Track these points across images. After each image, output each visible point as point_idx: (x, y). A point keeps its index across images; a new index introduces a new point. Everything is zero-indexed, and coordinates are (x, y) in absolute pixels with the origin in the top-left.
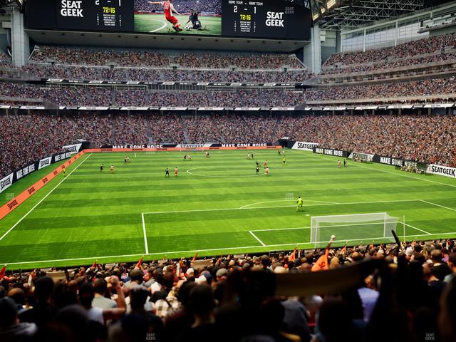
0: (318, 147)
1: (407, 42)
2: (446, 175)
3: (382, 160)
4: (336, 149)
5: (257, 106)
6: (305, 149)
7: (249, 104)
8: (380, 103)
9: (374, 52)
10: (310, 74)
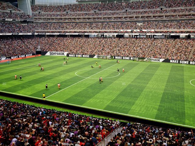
0: (69, 54)
1: (69, 4)
2: (155, 61)
3: (116, 58)
4: (83, 54)
5: (10, 33)
6: (55, 55)
7: (4, 31)
8: (80, 32)
9: (54, 7)
10: (28, 15)
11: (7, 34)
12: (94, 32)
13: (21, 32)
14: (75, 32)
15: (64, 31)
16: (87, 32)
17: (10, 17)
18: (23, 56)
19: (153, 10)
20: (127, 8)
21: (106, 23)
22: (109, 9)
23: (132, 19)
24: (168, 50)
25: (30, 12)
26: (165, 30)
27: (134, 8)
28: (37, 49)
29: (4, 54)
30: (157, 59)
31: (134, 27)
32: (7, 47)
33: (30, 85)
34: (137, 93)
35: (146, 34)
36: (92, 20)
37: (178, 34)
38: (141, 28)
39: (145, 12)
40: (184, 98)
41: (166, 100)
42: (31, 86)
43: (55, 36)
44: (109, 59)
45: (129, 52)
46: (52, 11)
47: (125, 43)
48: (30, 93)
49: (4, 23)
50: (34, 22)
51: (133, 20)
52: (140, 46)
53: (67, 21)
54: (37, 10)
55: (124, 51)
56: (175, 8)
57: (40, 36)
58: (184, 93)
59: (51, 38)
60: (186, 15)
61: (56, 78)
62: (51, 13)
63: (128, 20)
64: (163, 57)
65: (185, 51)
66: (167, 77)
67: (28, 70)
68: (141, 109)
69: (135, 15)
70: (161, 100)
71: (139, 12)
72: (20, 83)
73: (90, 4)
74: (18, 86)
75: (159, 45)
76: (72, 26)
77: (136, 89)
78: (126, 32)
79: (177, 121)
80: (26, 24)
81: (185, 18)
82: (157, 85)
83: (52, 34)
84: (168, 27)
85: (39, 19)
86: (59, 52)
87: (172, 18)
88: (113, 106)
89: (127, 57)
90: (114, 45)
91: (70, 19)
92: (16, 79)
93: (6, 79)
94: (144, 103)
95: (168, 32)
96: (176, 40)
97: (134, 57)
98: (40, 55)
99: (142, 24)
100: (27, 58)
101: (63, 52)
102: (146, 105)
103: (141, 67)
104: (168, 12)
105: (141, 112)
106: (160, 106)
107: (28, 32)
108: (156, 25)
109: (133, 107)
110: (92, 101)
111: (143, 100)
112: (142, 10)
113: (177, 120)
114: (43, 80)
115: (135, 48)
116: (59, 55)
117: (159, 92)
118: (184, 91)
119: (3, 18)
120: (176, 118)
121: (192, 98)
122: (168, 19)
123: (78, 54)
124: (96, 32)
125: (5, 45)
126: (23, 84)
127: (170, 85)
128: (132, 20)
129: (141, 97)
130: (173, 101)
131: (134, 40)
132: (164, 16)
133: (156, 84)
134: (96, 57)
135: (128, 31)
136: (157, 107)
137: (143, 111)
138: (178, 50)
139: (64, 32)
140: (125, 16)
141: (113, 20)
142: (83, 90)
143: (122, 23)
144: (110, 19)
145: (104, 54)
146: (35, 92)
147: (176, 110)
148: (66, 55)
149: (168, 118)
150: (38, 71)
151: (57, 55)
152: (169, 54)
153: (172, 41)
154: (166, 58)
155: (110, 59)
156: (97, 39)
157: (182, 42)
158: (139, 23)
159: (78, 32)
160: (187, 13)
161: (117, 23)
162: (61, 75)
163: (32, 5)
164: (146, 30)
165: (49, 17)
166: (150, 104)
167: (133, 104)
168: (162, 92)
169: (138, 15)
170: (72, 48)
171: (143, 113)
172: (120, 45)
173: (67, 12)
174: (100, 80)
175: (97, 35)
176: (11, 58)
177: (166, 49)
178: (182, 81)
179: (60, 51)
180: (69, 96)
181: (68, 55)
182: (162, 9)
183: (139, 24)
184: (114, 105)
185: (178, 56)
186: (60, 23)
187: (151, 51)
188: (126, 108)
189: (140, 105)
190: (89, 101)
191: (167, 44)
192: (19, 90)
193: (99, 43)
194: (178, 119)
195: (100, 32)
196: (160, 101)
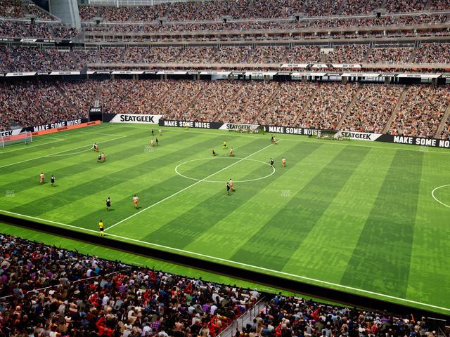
0: (165, 120)
1: (165, 2)
2: (359, 139)
3: (271, 129)
4: (197, 121)
5: (31, 71)
6: (133, 122)
7: (17, 67)
8: (189, 68)
9: (131, 8)
10: (72, 29)
11: (25, 74)
12: (222, 68)
13: (57, 68)
14: (179, 68)
15: (153, 65)
16: (207, 68)
17: (31, 34)
18: (60, 125)
19: (358, 17)
20: (300, 11)
21: (250, 47)
22: (257, 15)
23: (310, 37)
24: (390, 113)
25: (76, 22)
26: (386, 65)
27: (315, 12)
28: (93, 107)
29: (17, 121)
30: (363, 133)
31: (314, 57)
32: (25, 103)
33: (73, 197)
34: (309, 219)
35: (340, 75)
36: (218, 41)
37: (414, 75)
38: (329, 60)
39: (341, 22)
40: (412, 232)
41: (371, 237)
42: (74, 200)
43: (134, 78)
44: (254, 133)
45: (301, 115)
46: (127, 20)
47: (293, 94)
48: (71, 218)
49: (17, 48)
50: (87, 45)
51: (313, 41)
52: (327, 101)
53: (160, 42)
54: (93, 16)
55: (289, 113)
56: (409, 14)
57: (98, 78)
58: (413, 220)
59: (125, 82)
60: (434, 31)
61: (132, 180)
62: (125, 23)
63: (301, 39)
64: (377, 129)
65: (429, 116)
66: (382, 180)
67: (70, 158)
68: (312, 258)
69: (316, 30)
70: (360, 239)
71: (326, 22)
72: (51, 194)
73: (213, 2)
74: (46, 200)
75: (371, 100)
76: (172, 54)
77: (306, 210)
78: (295, 69)
79: (389, 289)
80: (68, 49)
81: (433, 36)
82: (356, 199)
83: (125, 72)
84: (391, 58)
85: (96, 37)
86: (141, 115)
87: (404, 37)
88: (252, 251)
89: (296, 127)
90: (266, 100)
91: (168, 37)
92: (44, 183)
93: (20, 182)
94: (321, 245)
95: (391, 69)
96: (410, 90)
97: (311, 128)
98: (98, 122)
99: (332, 50)
100: (69, 128)
101: (151, 116)
102: (325, 249)
103: (325, 153)
104: (393, 21)
105: (311, 267)
106: (355, 252)
107: (71, 68)
108: (365, 53)
109: (295, 254)
110: (206, 238)
111: (319, 237)
112: (333, 17)
113: (388, 287)
114: (101, 186)
115: (314, 106)
116: (141, 122)
117: (357, 218)
118: (413, 217)
119: (16, 37)
120: (386, 282)
121: (430, 232)
122: (392, 39)
123: (185, 121)
124: (226, 69)
125: (20, 100)
126: (58, 195)
127: (384, 200)
128: (311, 41)
129: (317, 229)
130: (386, 239)
131: (314, 87)
132: (385, 32)
133: (355, 197)
134: (224, 127)
135: (300, 65)
136: (349, 254)
137: (317, 264)
138: (413, 112)
139: (154, 68)
140: (295, 31)
141: (266, 41)
142: (189, 211)
143: (287, 48)
144: (258, 38)
145: (243, 120)
146: (84, 215)
147: (390, 263)
148: (158, 122)
149: (369, 282)
150: (91, 163)
151: (138, 122)
152: (393, 122)
153: (399, 90)
154: (385, 132)
155: (256, 133)
156: (229, 85)
157: (425, 93)
158: (326, 47)
159: (186, 69)
160: (438, 25)
161: (275, 47)
162: (142, 172)
163: (80, 5)
164: (341, 66)
165: (119, 34)
166: (333, 247)
167: (296, 248)
168: (365, 217)
169: (323, 30)
170: (171, 106)
171: (316, 268)
172: (281, 100)
173: (161, 21)
174: (228, 188)
175: (229, 75)
176: (33, 131)
177: (385, 110)
178: (415, 189)
179: (144, 113)
180: (157, 227)
181: (161, 123)
182: (379, 14)
183: (327, 51)
184: (254, 249)
185: (412, 128)
186: (145, 48)
187: (352, 114)
188: (279, 255)
189: (311, 249)
190: (201, 238)
191: (388, 97)
192: (48, 210)
193: (234, 95)
194: (391, 283)
195: (235, 69)
196: (358, 239)
